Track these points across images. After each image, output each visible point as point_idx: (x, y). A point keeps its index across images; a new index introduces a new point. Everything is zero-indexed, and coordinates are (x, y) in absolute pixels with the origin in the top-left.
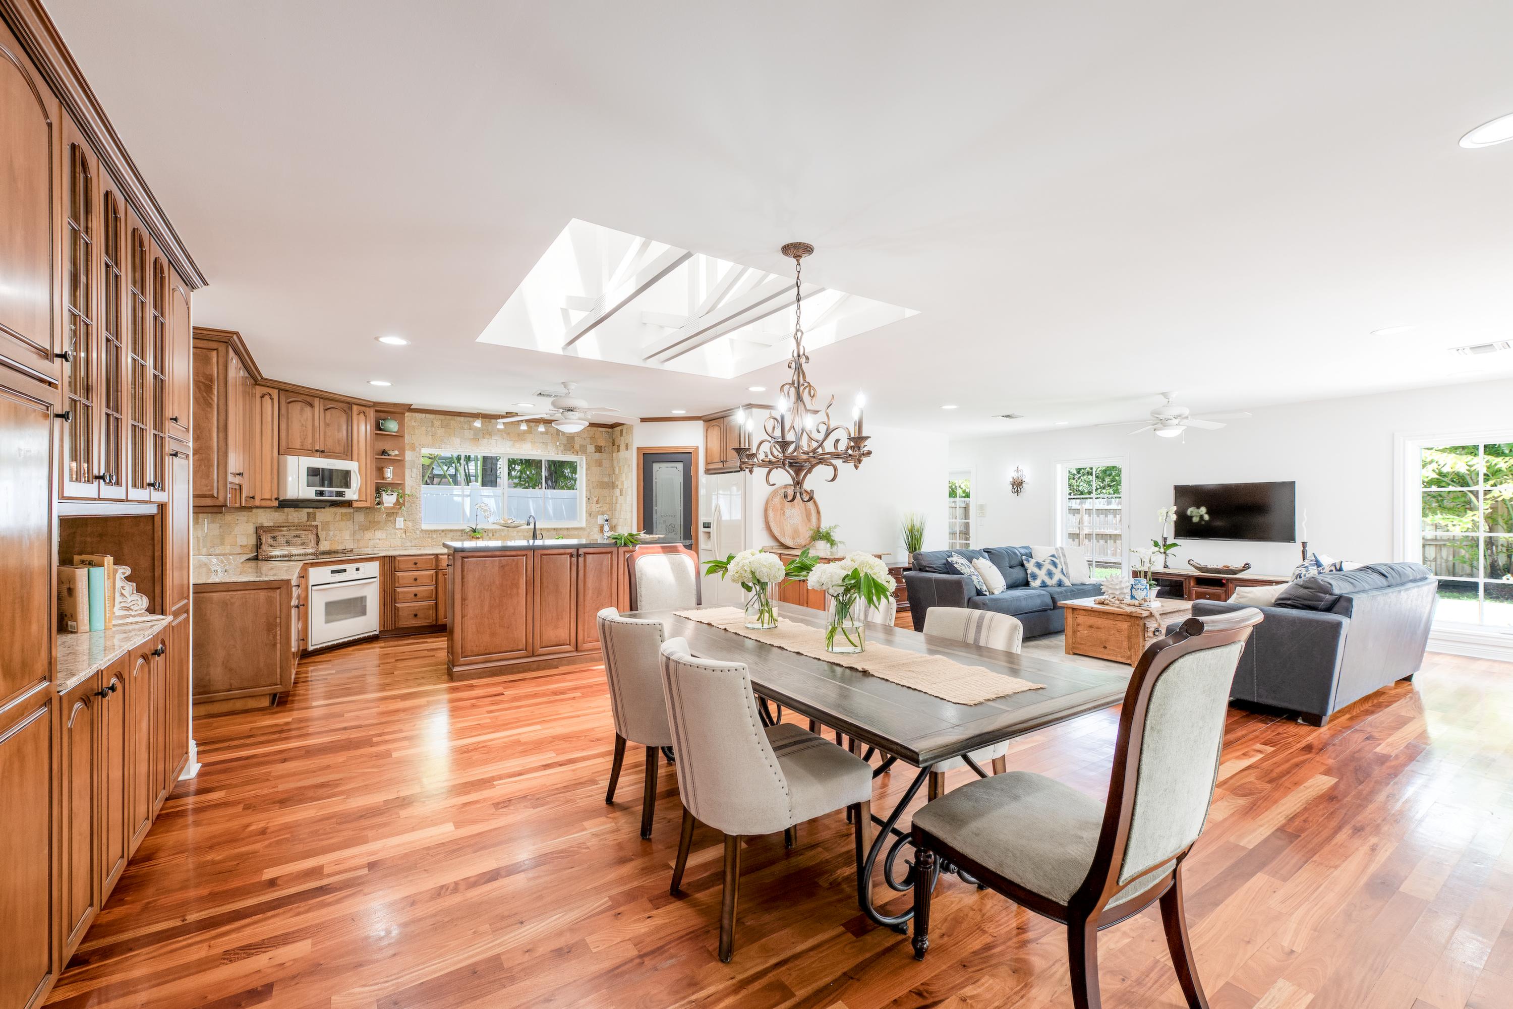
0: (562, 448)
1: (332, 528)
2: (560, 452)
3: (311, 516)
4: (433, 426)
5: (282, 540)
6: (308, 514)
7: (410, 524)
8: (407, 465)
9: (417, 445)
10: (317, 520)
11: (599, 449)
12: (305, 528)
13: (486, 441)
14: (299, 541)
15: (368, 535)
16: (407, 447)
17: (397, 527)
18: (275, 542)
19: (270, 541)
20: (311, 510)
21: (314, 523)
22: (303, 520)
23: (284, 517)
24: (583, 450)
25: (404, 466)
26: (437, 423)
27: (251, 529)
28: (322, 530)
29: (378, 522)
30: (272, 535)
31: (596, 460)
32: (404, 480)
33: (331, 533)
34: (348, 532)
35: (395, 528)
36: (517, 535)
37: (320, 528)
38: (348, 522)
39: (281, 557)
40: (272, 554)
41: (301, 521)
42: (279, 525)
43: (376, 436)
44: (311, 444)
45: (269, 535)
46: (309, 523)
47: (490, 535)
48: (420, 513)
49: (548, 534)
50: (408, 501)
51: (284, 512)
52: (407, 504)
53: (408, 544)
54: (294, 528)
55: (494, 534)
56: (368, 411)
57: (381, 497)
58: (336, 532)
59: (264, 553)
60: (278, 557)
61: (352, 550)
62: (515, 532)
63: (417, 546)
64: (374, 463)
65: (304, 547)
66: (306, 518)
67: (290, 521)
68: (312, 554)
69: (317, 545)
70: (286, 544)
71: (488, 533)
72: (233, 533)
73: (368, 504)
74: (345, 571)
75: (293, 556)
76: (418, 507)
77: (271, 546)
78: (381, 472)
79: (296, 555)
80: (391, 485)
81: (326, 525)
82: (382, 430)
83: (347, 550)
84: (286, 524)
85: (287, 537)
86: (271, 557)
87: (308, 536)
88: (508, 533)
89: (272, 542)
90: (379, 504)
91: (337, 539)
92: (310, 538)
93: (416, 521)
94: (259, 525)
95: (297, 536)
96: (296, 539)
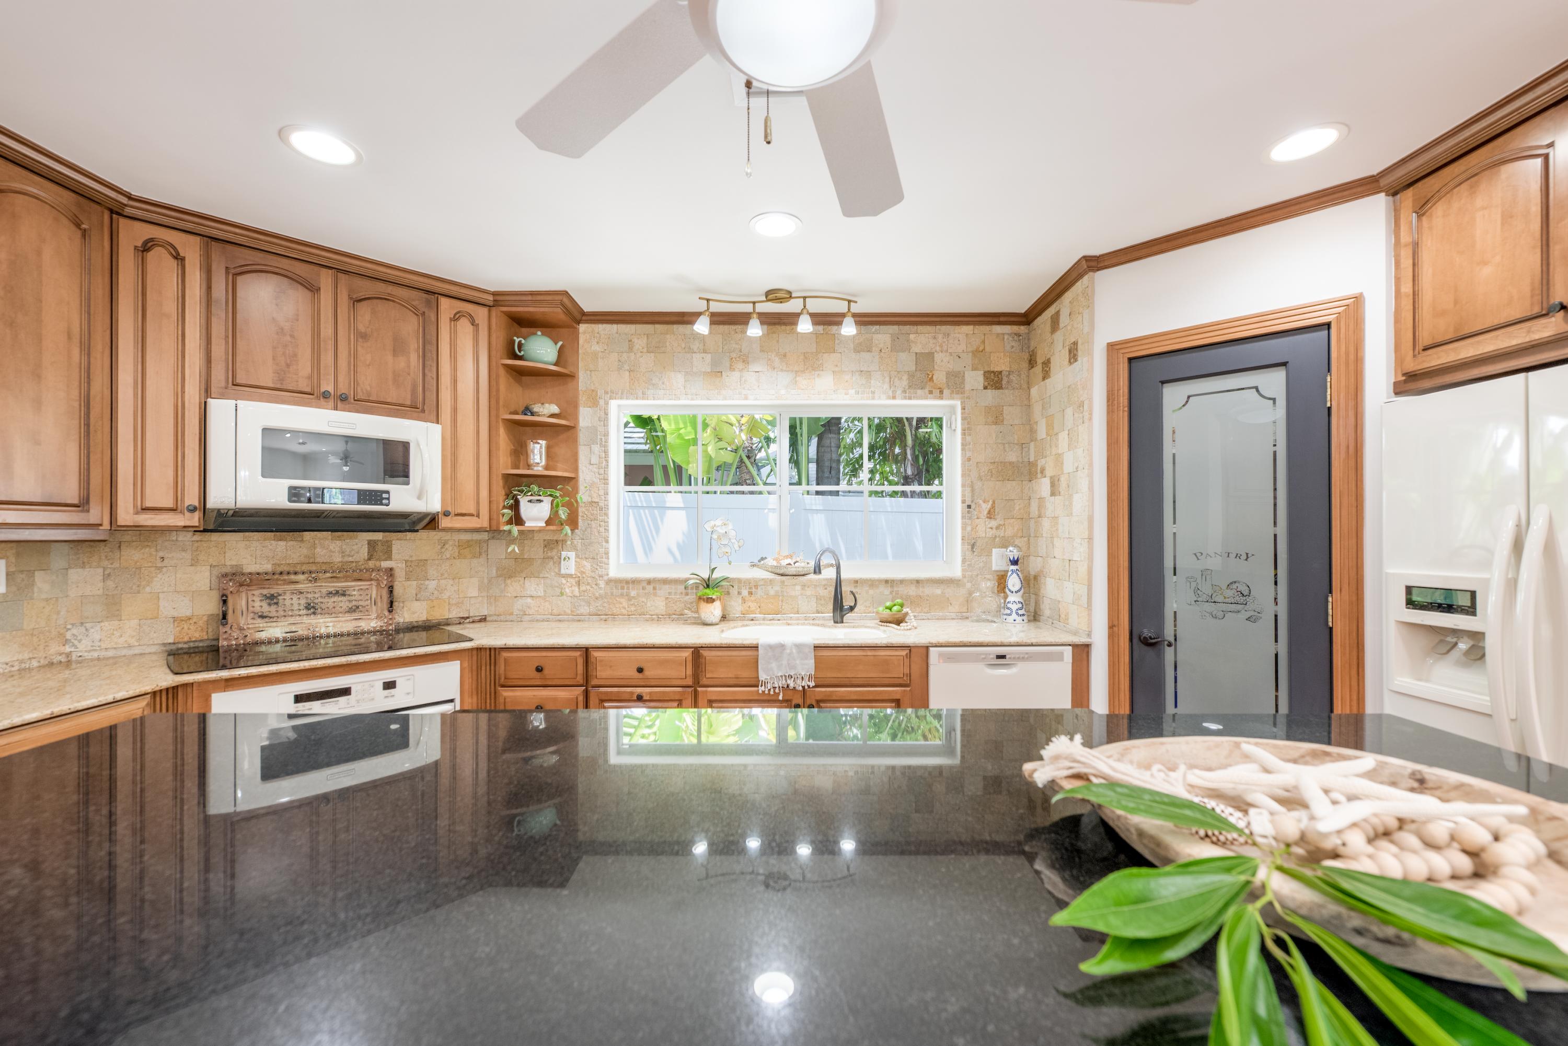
0: (905, 383)
1: (432, 572)
2: (899, 392)
3: (379, 547)
4: (631, 349)
5: (292, 601)
6: (372, 545)
7: (587, 565)
8: (582, 437)
9: (600, 392)
10: (395, 556)
11: (994, 380)
12: (358, 574)
13: (736, 374)
14: (342, 603)
15: (513, 587)
16: (582, 399)
17: (563, 571)
18: (273, 608)
19: (259, 605)
20: (378, 536)
21: (385, 564)
22: (356, 558)
23: (305, 551)
24: (955, 384)
25: (574, 441)
26: (640, 343)
27: (203, 578)
28: (408, 579)
29: (530, 561)
30: (265, 592)
31: (988, 409)
32: (576, 470)
33: (432, 585)
34: (475, 581)
35: (560, 575)
36: (801, 595)
37: (400, 574)
38: (475, 561)
39: (285, 640)
40: (263, 635)
41: (350, 559)
42: (286, 569)
43: (502, 372)
44: (310, 377)
45: (257, 592)
46: (371, 564)
47: (745, 593)
48: (607, 542)
49: (871, 592)
50: (580, 514)
51: (302, 541)
52: (573, 522)
53: (584, 610)
54: (328, 575)
55: (754, 590)
56: (481, 314)
57: (516, 506)
58: (442, 582)
59: (235, 635)
60: (277, 641)
61: (483, 620)
62: (798, 588)
63: (599, 613)
64: (502, 432)
65: (355, 615)
66: (364, 552)
67: (318, 560)
68: (374, 632)
69: (390, 611)
70: (305, 612)
71: (739, 588)
72: (148, 589)
73: (484, 522)
74: (346, 692)
75: (321, 637)
76: (602, 529)
77: (262, 617)
78: (520, 452)
79: (328, 636)
80: (546, 482)
81: (417, 568)
82: (520, 358)
83: (471, 620)
84: (305, 568)
85: (309, 596)
86: (257, 643)
87: (369, 592)
88: (782, 588)
89: (265, 608)
90: (517, 519)
91: (445, 596)
92: (374, 596)
93: (599, 560)
94: (228, 570)
95: (337, 592)
96: (336, 599)
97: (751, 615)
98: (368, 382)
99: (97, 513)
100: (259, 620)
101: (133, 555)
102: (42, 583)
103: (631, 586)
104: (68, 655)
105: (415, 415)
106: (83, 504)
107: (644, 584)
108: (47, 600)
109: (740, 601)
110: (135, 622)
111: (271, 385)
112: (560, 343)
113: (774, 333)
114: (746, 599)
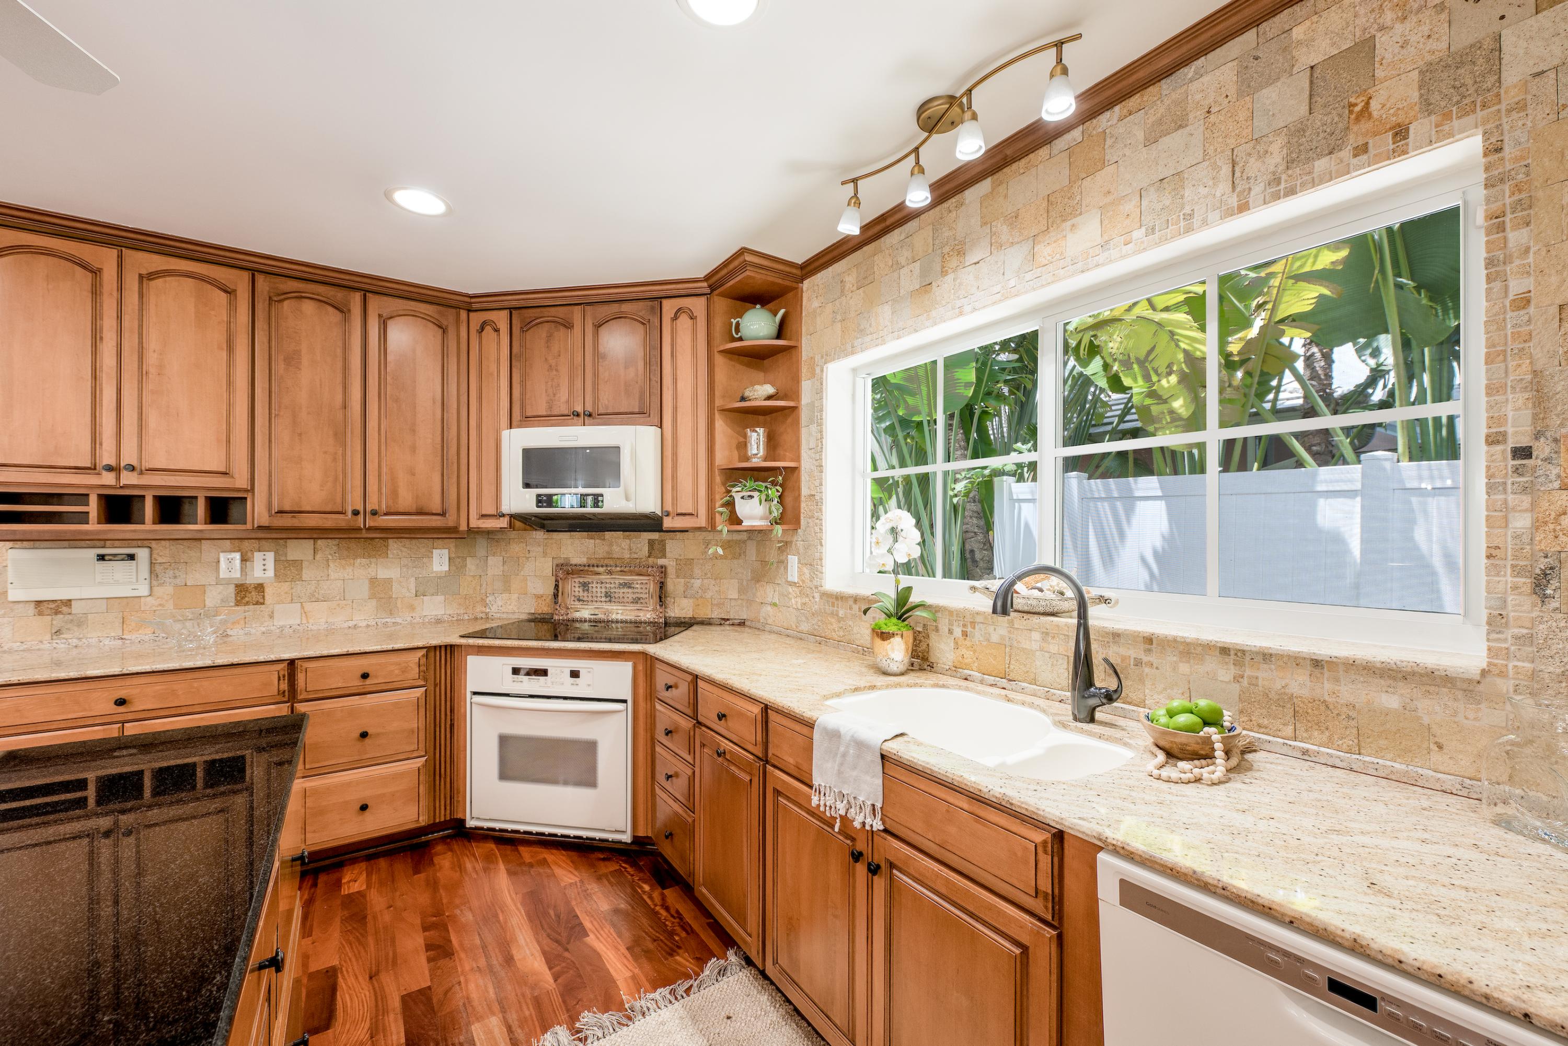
0: (1277, 159)
1: (697, 571)
3: (656, 546)
5: (597, 590)
6: (651, 543)
7: (806, 572)
8: (803, 417)
9: (820, 358)
10: (668, 555)
12: (639, 569)
14: (629, 594)
16: (804, 370)
17: (790, 578)
18: (586, 594)
19: (578, 591)
20: (655, 536)
21: (661, 562)
22: (639, 554)
23: (606, 548)
24: (1461, 89)
25: (797, 423)
27: (546, 567)
28: (678, 577)
30: (581, 580)
32: (798, 459)
33: (697, 583)
34: (735, 582)
35: (787, 582)
36: (1041, 649)
37: (671, 571)
38: (735, 562)
39: (590, 621)
40: (577, 615)
41: (636, 556)
42: (594, 562)
43: (719, 360)
44: (568, 402)
45: (577, 580)
46: (651, 560)
47: (958, 632)
48: (822, 545)
49: (1184, 668)
50: (802, 511)
51: (604, 539)
52: (796, 519)
53: (805, 627)
54: (618, 569)
55: (969, 629)
56: (698, 305)
57: (730, 504)
58: (706, 581)
59: (562, 612)
60: (585, 621)
61: (742, 624)
62: (1036, 636)
63: (816, 633)
64: (720, 424)
65: (638, 606)
66: (646, 549)
67: (615, 556)
68: (650, 623)
69: (661, 606)
70: (603, 599)
71: (951, 624)
72: (522, 573)
73: (702, 521)
74: (544, 673)
75: (612, 622)
76: (817, 529)
77: (579, 600)
79: (617, 622)
80: (758, 474)
81: (685, 566)
82: (741, 339)
83: (731, 622)
84: (606, 562)
85: (608, 586)
86: (574, 621)
87: (648, 586)
88: (1009, 632)
89: (581, 594)
90: (735, 520)
91: (708, 595)
92: (651, 590)
93: (813, 564)
94: (562, 561)
95: (626, 584)
96: (626, 590)
97: (966, 671)
100: (577, 603)
102: (471, 564)
103: (840, 603)
104: (487, 614)
105: (642, 420)
107: (851, 602)
108: (474, 576)
109: (952, 645)
110: (516, 595)
111: (544, 413)
112: (782, 311)
113: (1001, 183)
114: (960, 643)
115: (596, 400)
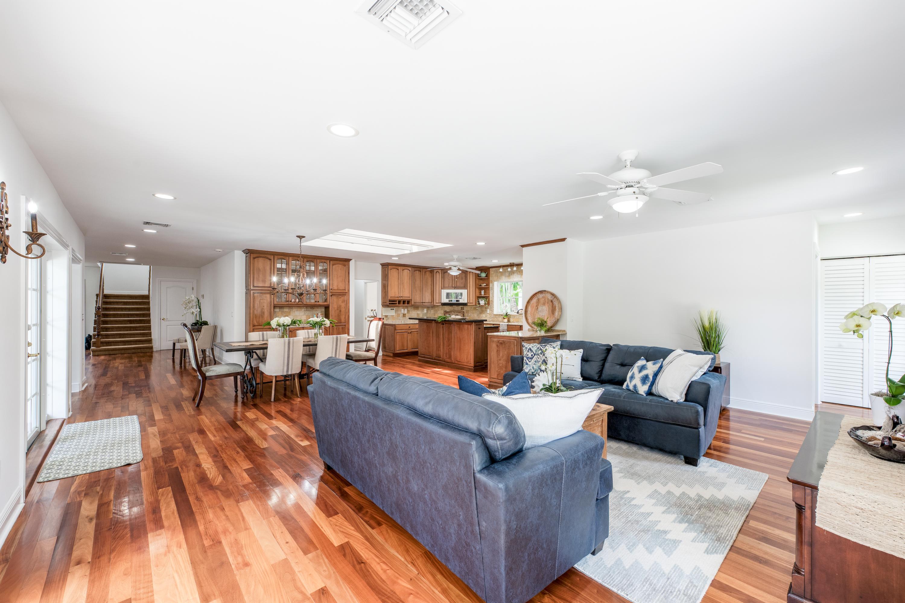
1: (470, 312)
3: (462, 308)
4: (498, 273)
8: (490, 289)
9: (493, 281)
10: (464, 310)
12: (460, 312)
13: (512, 276)
16: (490, 283)
20: (462, 306)
23: (453, 308)
25: (489, 290)
27: (443, 312)
29: (483, 311)
30: (449, 314)
32: (489, 295)
37: (465, 312)
42: (452, 310)
43: (477, 280)
44: (453, 286)
48: (494, 308)
50: (490, 302)
52: (489, 304)
53: (490, 320)
54: (456, 312)
57: (479, 302)
63: (492, 320)
64: (477, 289)
66: (460, 309)
67: (455, 310)
73: (474, 304)
76: (493, 305)
78: (480, 292)
80: (483, 297)
81: (468, 312)
82: (480, 277)
87: (461, 315)
90: (479, 304)
91: (472, 316)
93: (492, 310)
94: (445, 310)
98: (458, 284)
99: (432, 304)
101: (436, 308)
103: (497, 316)
105: (464, 289)
106: (431, 303)
111: (448, 288)
112: (487, 273)
115: (456, 285)
